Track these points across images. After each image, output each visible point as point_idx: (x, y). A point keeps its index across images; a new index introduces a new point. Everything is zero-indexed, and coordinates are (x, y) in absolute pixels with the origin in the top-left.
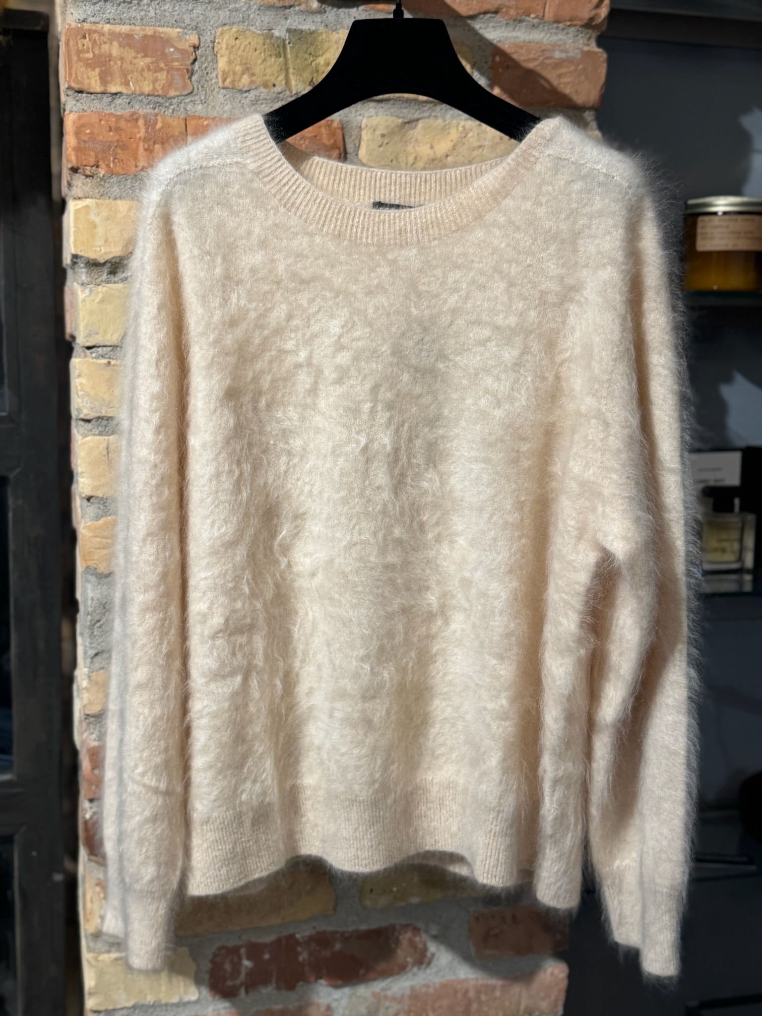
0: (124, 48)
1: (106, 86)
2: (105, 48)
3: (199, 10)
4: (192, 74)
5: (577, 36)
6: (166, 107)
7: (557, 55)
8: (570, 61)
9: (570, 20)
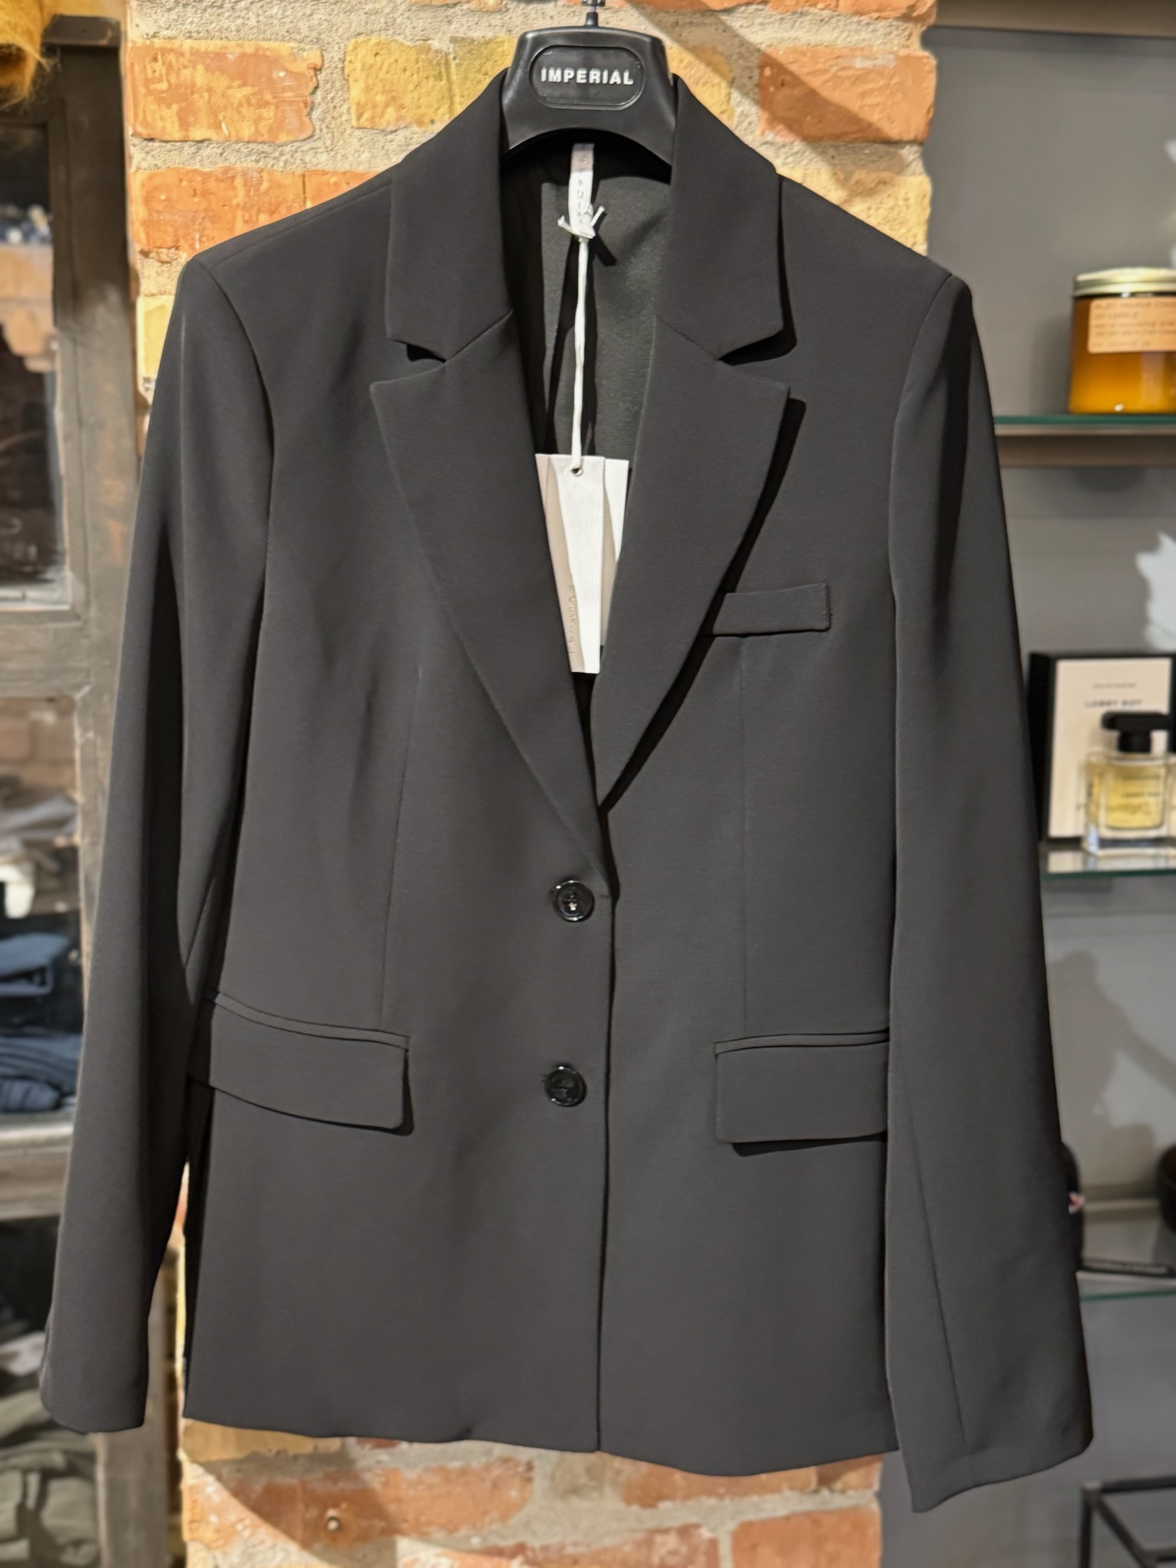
0: (213, 73)
1: (187, 130)
2: (186, 74)
3: (321, 14)
4: (312, 109)
5: (890, 33)
6: (275, 158)
7: (859, 63)
8: (879, 72)
9: (878, 10)
